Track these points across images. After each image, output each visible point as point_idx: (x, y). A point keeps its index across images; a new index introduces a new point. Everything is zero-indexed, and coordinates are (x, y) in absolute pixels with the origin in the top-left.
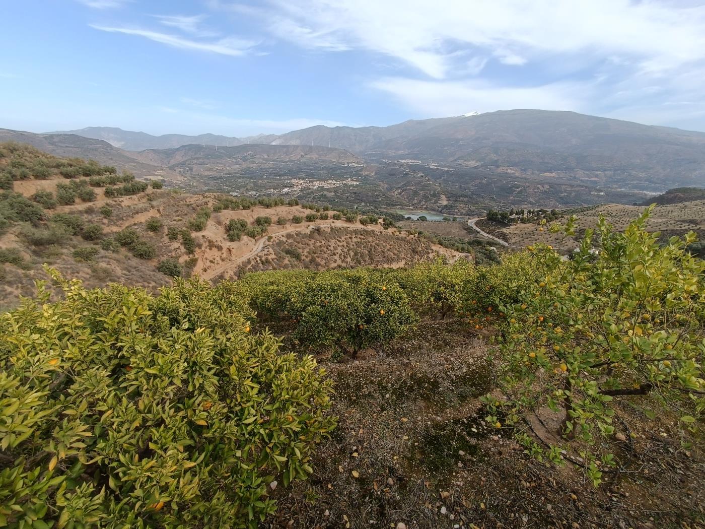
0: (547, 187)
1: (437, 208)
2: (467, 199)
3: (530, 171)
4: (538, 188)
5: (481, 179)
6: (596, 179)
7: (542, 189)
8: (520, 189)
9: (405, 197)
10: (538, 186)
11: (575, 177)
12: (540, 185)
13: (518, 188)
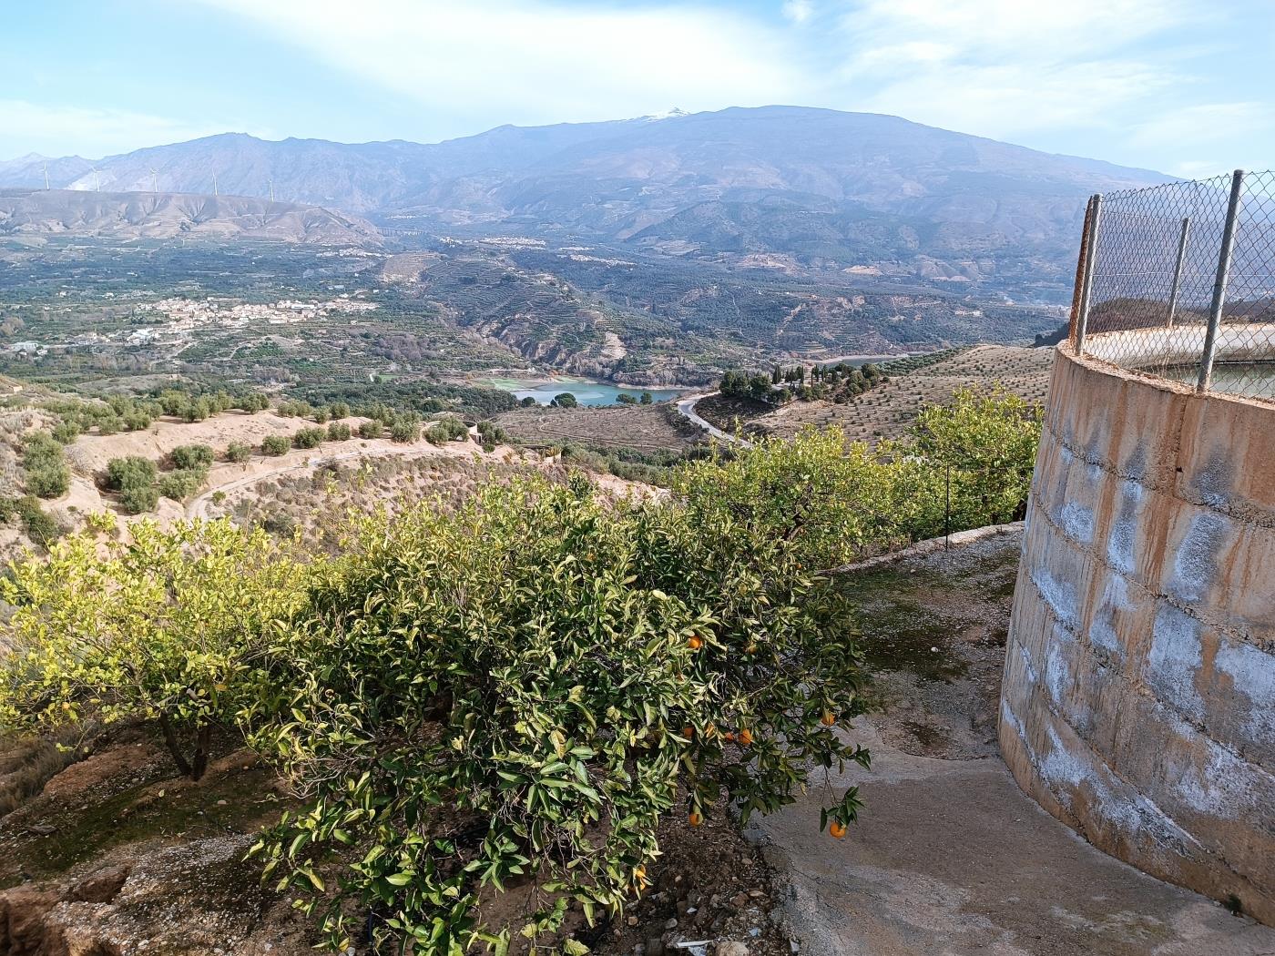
0: (859, 301)
1: (598, 367)
2: (671, 340)
3: (817, 262)
4: (840, 305)
5: (704, 287)
6: (964, 279)
7: (850, 306)
8: (797, 309)
9: (512, 342)
10: (840, 300)
11: (918, 276)
12: (844, 297)
13: (793, 307)
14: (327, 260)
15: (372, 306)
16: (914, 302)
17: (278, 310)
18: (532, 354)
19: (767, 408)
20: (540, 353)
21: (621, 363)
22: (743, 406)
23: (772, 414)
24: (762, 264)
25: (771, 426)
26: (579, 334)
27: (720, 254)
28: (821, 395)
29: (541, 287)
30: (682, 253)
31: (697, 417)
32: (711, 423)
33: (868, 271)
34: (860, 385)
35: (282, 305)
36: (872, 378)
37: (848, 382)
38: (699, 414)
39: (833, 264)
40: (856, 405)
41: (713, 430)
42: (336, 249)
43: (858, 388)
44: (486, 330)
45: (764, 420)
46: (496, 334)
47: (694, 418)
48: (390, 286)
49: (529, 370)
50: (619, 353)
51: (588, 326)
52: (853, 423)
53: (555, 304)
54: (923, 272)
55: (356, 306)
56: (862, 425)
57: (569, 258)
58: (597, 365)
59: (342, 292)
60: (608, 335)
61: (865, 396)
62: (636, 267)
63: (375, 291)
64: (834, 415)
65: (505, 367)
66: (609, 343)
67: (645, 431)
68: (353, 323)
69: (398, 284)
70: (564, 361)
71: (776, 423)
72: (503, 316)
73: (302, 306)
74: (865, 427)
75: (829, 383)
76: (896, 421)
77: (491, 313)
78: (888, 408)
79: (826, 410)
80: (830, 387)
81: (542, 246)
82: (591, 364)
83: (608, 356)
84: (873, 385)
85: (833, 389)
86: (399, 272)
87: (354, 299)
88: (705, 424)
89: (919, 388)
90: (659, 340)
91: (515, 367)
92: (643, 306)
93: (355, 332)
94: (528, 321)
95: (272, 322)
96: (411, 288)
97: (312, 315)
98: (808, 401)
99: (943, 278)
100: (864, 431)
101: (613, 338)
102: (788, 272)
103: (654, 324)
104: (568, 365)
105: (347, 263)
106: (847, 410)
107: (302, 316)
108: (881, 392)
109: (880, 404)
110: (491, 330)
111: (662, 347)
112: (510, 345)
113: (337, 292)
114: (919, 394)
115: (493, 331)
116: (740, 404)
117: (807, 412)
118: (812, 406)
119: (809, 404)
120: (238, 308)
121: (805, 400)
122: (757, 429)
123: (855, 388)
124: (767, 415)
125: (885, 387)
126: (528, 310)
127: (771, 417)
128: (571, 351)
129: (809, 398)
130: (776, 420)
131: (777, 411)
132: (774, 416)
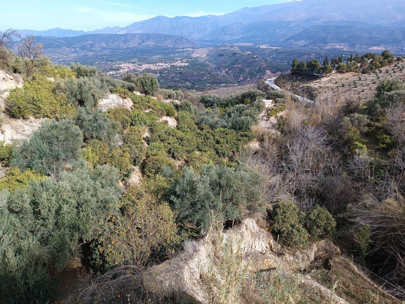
3: (358, 46)
5: (309, 55)
14: (179, 52)
15: (186, 64)
17: (156, 66)
18: (238, 79)
19: (316, 78)
20: (241, 78)
22: (302, 78)
23: (318, 80)
24: (334, 47)
25: (316, 87)
26: (256, 71)
27: (318, 44)
28: (353, 69)
29: (246, 56)
30: (303, 45)
32: (281, 87)
33: (379, 49)
34: (380, 63)
35: (158, 64)
36: (389, 58)
37: (372, 62)
38: (276, 83)
39: (364, 46)
40: (376, 73)
42: (183, 48)
43: (378, 64)
44: (224, 72)
45: (314, 85)
46: (227, 72)
48: (195, 58)
49: (236, 84)
51: (259, 68)
53: (249, 61)
55: (181, 64)
57: (259, 47)
59: (179, 60)
60: (267, 71)
61: (383, 69)
62: (283, 49)
63: (190, 60)
64: (360, 79)
65: (226, 84)
66: (267, 74)
68: (178, 69)
69: (198, 57)
70: (249, 81)
71: (320, 85)
72: (230, 66)
73: (164, 64)
75: (359, 63)
77: (226, 65)
78: (401, 74)
79: (355, 77)
80: (359, 65)
81: (252, 45)
84: (389, 62)
85: (361, 66)
86: (199, 54)
87: (182, 62)
91: (230, 83)
92: (284, 62)
93: (177, 72)
94: (239, 67)
95: (152, 69)
96: (201, 59)
97: (165, 67)
98: (343, 73)
102: (345, 49)
105: (185, 52)
106: (370, 77)
107: (162, 67)
108: (396, 66)
109: (394, 72)
110: (225, 71)
112: (231, 76)
113: (177, 60)
116: (301, 77)
117: (342, 79)
118: (346, 75)
119: (344, 74)
120: (144, 65)
121: (341, 72)
122: (307, 89)
123: (376, 65)
124: (315, 81)
125: (398, 63)
126: (239, 64)
127: (317, 82)
128: (252, 77)
129: (344, 71)
130: (320, 84)
131: (322, 79)
132: (319, 82)
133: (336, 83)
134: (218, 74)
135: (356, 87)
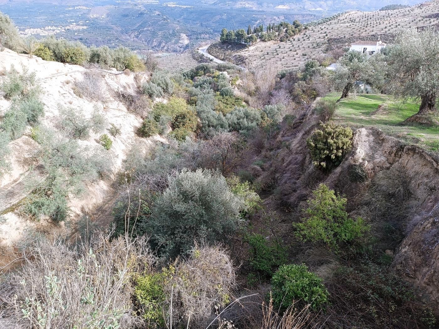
0: (282, 18)
1: (178, 48)
2: (208, 35)
3: (265, 5)
4: (275, 19)
5: (221, 15)
7: (278, 20)
8: (258, 22)
9: (143, 40)
10: (275, 17)
11: (304, 8)
12: (276, 16)
13: (256, 21)
14: (69, 11)
15: (85, 27)
16: (303, 17)
17: (45, 30)
18: (152, 44)
19: (244, 46)
20: (155, 44)
21: (187, 46)
22: (232, 47)
23: (247, 49)
24: (244, 6)
25: (246, 55)
26: (170, 34)
27: (227, 2)
28: (273, 38)
29: (155, 16)
30: (212, 3)
31: (209, 55)
32: (215, 57)
33: (285, 7)
34: (293, 31)
35: (47, 28)
36: (299, 27)
37: (286, 31)
38: (209, 53)
39: (271, 5)
40: (291, 42)
41: (216, 60)
42: (74, 6)
43: (292, 32)
44: (133, 35)
45: (243, 53)
46: (137, 37)
47: (207, 55)
48: (94, 19)
49: (150, 51)
50: (186, 42)
51: (173, 31)
52: (291, 50)
53: (160, 23)
54: (306, 7)
55: (78, 27)
56: (296, 51)
57: (167, 6)
58: (178, 47)
59: (73, 22)
60: (182, 34)
61: (296, 37)
62: (194, 8)
63: (87, 22)
64: (280, 47)
65: (140, 50)
66: (182, 38)
67: (181, 63)
68: (76, 34)
69: (97, 18)
70: (164, 46)
71: (249, 54)
72: (139, 29)
73: (55, 28)
74: (298, 51)
75: (276, 32)
76: (314, 48)
77: (134, 28)
78: (309, 42)
79: (275, 45)
80: (277, 33)
81: (157, 2)
82: (175, 47)
83: (182, 43)
84: (299, 31)
85: (279, 35)
86: (97, 14)
87: (79, 25)
88: (211, 57)
89: (325, 30)
90: (203, 36)
91: (144, 49)
92: (197, 24)
93: (76, 38)
94: (149, 30)
95: (41, 35)
96: (103, 20)
97: (58, 31)
98: (266, 41)
99: (313, 9)
100: (297, 54)
101: (184, 36)
103: (200, 30)
104: (166, 48)
105: (77, 12)
106: (287, 45)
107: (55, 32)
108: (305, 34)
109: (304, 40)
110: (135, 35)
111: (204, 39)
112: (143, 41)
113: (71, 23)
114: (325, 33)
115: (135, 36)
116: (230, 46)
117: (265, 47)
118: (269, 43)
119: (266, 43)
120: (28, 30)
121: (264, 41)
122: (239, 57)
123: (290, 33)
124: (244, 50)
125: (306, 32)
126: (149, 26)
127: (246, 51)
128: (167, 42)
129: (266, 40)
130: (249, 52)
131: (249, 48)
132: (248, 50)
133: (262, 51)
134: (128, 39)
135: (278, 54)
